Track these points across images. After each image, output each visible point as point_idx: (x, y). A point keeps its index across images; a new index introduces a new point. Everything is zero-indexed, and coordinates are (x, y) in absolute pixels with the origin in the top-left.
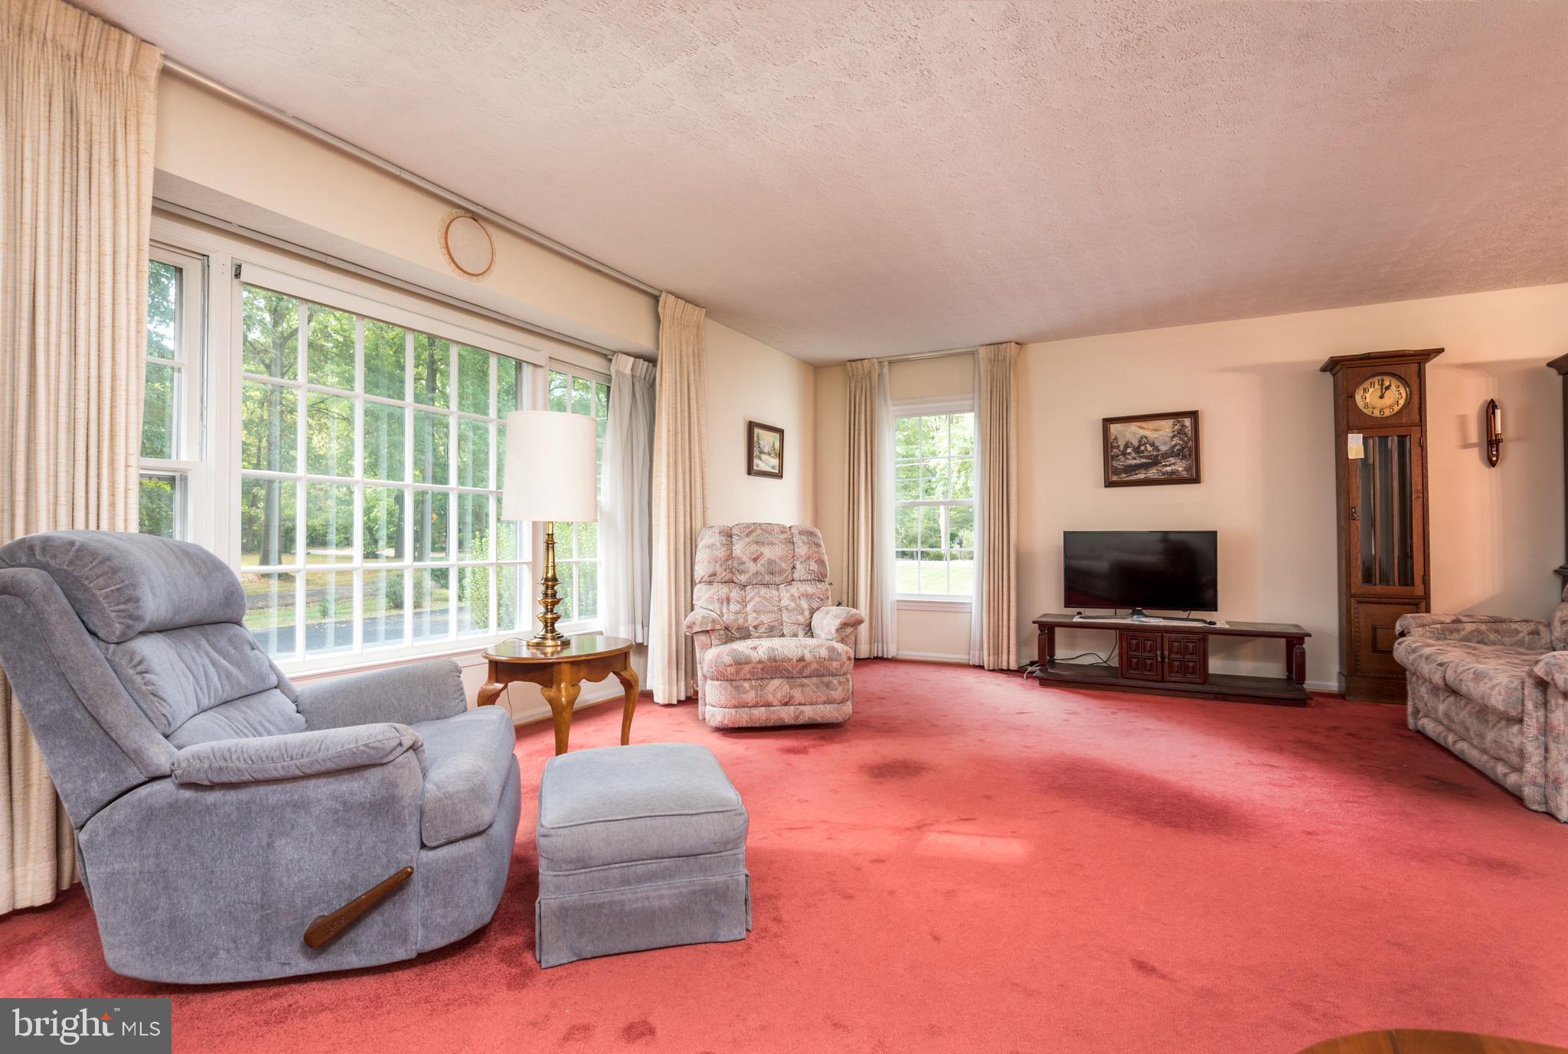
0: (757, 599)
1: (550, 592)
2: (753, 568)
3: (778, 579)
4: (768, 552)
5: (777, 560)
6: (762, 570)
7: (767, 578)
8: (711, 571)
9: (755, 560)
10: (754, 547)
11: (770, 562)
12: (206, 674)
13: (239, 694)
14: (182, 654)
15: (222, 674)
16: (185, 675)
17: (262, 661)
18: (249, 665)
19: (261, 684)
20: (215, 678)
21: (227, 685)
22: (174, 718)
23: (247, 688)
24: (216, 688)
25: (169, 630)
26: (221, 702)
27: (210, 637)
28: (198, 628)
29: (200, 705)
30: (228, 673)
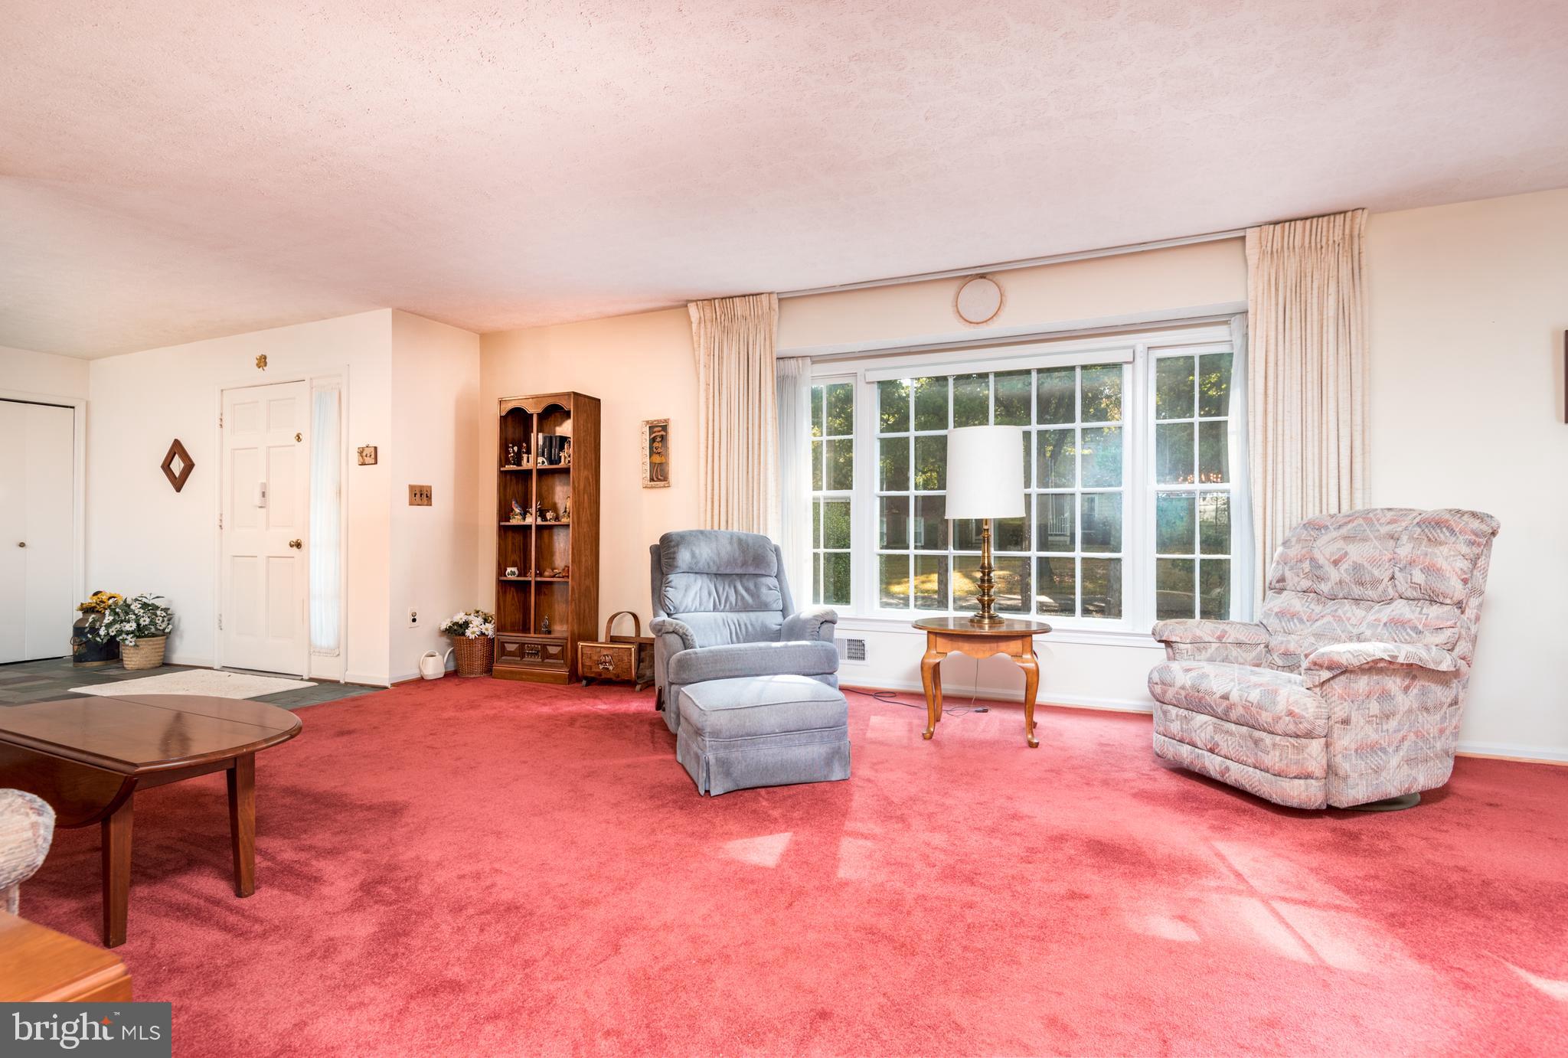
0: (1329, 618)
1: (986, 578)
2: (1334, 575)
3: (1370, 593)
4: (1356, 553)
5: (1365, 563)
6: (1347, 578)
7: (1357, 591)
8: (1278, 575)
9: (1336, 563)
10: (1341, 544)
11: (1357, 567)
12: (727, 597)
13: (746, 608)
14: (718, 585)
15: (739, 598)
16: (710, 594)
17: (772, 596)
18: (758, 597)
19: (764, 607)
20: (733, 598)
21: (739, 603)
22: (675, 608)
23: (752, 607)
24: (731, 603)
25: (720, 575)
26: (732, 610)
27: (745, 581)
28: (741, 576)
29: (715, 609)
30: (743, 598)
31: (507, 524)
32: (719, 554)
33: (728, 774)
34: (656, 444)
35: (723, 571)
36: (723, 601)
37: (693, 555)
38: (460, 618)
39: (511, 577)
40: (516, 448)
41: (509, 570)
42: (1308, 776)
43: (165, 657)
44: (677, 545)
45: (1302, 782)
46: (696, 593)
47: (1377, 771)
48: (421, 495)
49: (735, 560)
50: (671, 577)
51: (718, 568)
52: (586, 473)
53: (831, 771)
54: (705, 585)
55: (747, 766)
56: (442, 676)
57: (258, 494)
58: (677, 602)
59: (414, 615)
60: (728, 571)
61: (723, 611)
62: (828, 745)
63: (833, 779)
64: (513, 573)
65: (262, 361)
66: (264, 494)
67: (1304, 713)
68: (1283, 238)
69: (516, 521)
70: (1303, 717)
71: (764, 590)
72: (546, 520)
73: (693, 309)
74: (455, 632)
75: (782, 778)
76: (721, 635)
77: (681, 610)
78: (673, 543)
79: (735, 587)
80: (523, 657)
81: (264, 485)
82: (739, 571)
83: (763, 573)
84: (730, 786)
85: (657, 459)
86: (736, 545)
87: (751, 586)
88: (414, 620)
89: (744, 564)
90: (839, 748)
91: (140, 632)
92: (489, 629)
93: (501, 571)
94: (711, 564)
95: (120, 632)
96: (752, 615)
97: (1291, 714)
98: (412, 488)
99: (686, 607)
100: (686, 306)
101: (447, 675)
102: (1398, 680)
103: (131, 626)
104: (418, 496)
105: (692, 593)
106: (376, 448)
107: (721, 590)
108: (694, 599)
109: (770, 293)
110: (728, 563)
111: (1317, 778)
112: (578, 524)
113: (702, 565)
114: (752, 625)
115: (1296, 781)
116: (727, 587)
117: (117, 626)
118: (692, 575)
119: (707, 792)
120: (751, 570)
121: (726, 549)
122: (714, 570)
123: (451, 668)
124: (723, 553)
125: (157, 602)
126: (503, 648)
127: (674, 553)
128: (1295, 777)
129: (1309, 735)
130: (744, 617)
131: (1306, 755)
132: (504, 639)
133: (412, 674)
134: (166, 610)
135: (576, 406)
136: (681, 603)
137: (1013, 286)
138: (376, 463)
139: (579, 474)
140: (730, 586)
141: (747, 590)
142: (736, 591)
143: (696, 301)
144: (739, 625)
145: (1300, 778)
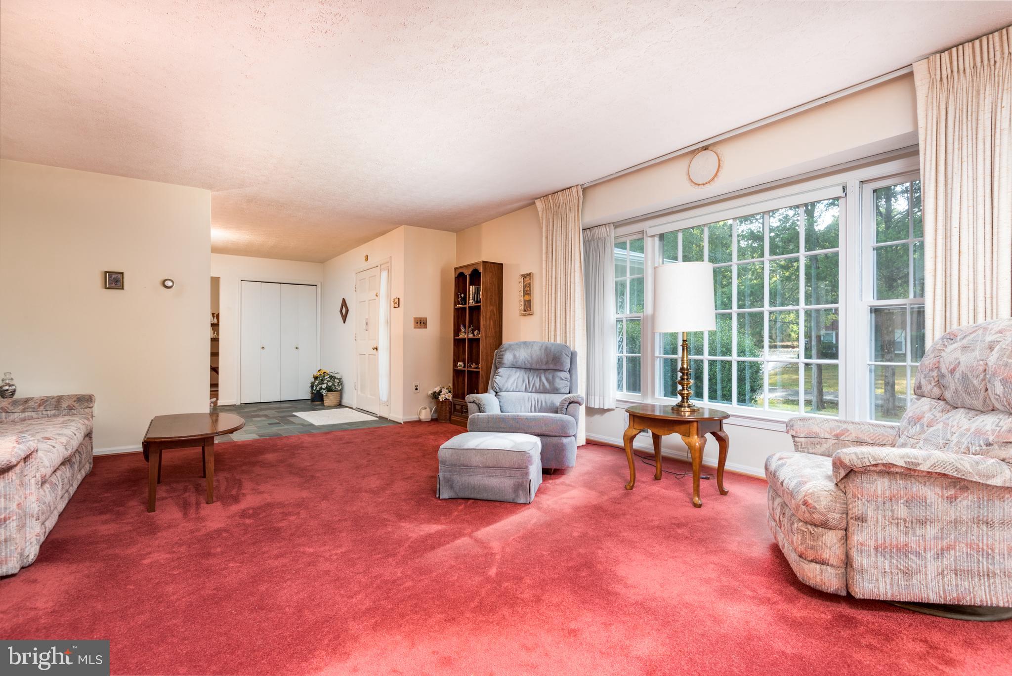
1: (685, 377)
2: (951, 384)
3: (976, 403)
4: (965, 363)
5: (969, 373)
6: (959, 387)
7: (967, 400)
9: (952, 372)
11: (964, 377)
12: (534, 384)
13: (545, 391)
14: (530, 376)
15: (542, 384)
16: (523, 381)
17: (562, 385)
18: (553, 384)
19: (555, 391)
20: (537, 385)
21: (541, 387)
22: (499, 388)
23: (549, 391)
24: (536, 388)
25: (530, 369)
26: (537, 392)
27: (547, 374)
28: (545, 370)
29: (526, 391)
30: (544, 384)
31: (457, 338)
32: (531, 357)
33: (451, 487)
34: (527, 289)
35: (534, 366)
36: (531, 386)
37: (515, 356)
38: (437, 389)
39: (459, 368)
40: (463, 295)
41: (459, 363)
42: (823, 563)
43: (340, 401)
44: (505, 350)
45: (818, 566)
46: (515, 380)
47: (907, 573)
48: (421, 323)
49: (541, 360)
50: (500, 370)
51: (531, 365)
52: (492, 307)
53: (517, 496)
54: (521, 376)
55: (462, 484)
56: (429, 420)
57: (365, 323)
58: (501, 385)
59: (416, 386)
60: (538, 367)
61: (531, 392)
62: (515, 480)
63: (518, 502)
64: (461, 366)
65: (367, 258)
66: (367, 324)
67: (815, 504)
68: (951, 63)
69: (462, 336)
70: (815, 508)
71: (558, 380)
72: (474, 335)
73: (539, 204)
74: (436, 395)
75: (484, 496)
76: (525, 407)
77: (504, 390)
78: (503, 349)
79: (540, 378)
80: (462, 413)
81: (367, 319)
82: (544, 367)
83: (559, 368)
84: (452, 495)
85: (527, 298)
86: (543, 351)
87: (550, 377)
88: (416, 389)
89: (547, 363)
90: (523, 482)
91: (329, 389)
92: (449, 396)
93: (455, 365)
94: (526, 362)
95: (321, 388)
96: (548, 396)
97: (805, 503)
98: (415, 319)
99: (507, 388)
100: (534, 203)
101: (432, 420)
102: (938, 490)
103: (324, 386)
104: (419, 323)
105: (511, 380)
106: (399, 299)
107: (531, 379)
108: (513, 384)
109: (577, 186)
110: (537, 362)
111: (832, 566)
112: (486, 337)
113: (520, 363)
114: (545, 402)
115: (813, 565)
116: (535, 377)
117: (320, 386)
118: (514, 369)
119: (439, 497)
120: (551, 366)
121: (536, 352)
122: (529, 366)
123: (435, 416)
124: (534, 356)
125: (336, 376)
126: (455, 407)
127: (503, 355)
128: (812, 561)
129: (825, 525)
130: (542, 397)
131: (820, 543)
132: (456, 402)
133: (414, 417)
134: (340, 379)
135: (484, 269)
136: (503, 385)
137: (728, 153)
138: (399, 307)
139: (487, 309)
140: (537, 376)
141: (547, 379)
142: (540, 380)
143: (540, 198)
144: (538, 401)
145: (817, 563)
